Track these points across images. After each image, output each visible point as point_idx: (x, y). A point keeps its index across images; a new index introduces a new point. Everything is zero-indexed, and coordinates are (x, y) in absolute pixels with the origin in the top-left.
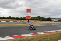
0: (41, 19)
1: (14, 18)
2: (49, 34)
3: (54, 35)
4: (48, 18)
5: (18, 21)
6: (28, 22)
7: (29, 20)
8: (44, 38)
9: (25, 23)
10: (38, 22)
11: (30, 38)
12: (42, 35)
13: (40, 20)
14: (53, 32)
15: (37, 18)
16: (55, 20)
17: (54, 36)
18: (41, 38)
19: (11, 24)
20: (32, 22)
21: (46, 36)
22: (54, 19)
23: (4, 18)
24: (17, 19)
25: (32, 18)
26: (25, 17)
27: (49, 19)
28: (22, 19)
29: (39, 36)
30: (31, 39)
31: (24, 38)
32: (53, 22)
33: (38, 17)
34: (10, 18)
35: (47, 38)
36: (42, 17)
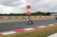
0: (40, 14)
1: (15, 15)
2: (49, 27)
5: (20, 17)
6: (29, 17)
7: (29, 15)
8: (45, 31)
9: (26, 18)
10: (38, 17)
11: (32, 31)
12: (42, 28)
14: (53, 25)
15: (36, 13)
16: (54, 15)
18: (41, 31)
20: (33, 17)
21: (46, 29)
22: (53, 13)
23: (6, 15)
24: (18, 15)
25: (32, 13)
27: (48, 14)
28: (22, 15)
29: (40, 29)
30: (32, 33)
31: (26, 32)
32: (52, 16)
33: (38, 12)
34: (12, 15)
35: (47, 31)
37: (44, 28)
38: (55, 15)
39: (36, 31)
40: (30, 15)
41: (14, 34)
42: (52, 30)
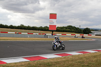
0: (73, 30)
1: (28, 28)
2: (86, 55)
3: (95, 57)
4: (85, 29)
5: (36, 33)
6: (52, 35)
7: (53, 31)
8: (79, 61)
10: (69, 34)
12: (75, 56)
13: (72, 32)
14: (94, 52)
15: (66, 28)
16: (96, 33)
17: (95, 59)
18: (72, 61)
19: (24, 37)
21: (81, 59)
22: (96, 30)
23: (12, 27)
24: (34, 29)
25: (58, 27)
26: (47, 27)
27: (87, 31)
28: (41, 29)
29: (70, 57)
30: (57, 63)
31: (45, 61)
32: (93, 36)
33: (69, 26)
34: (22, 28)
35: (83, 62)
36: (75, 27)
37: (79, 55)
38: (98, 34)
39: (64, 60)
40: (55, 31)
41: (23, 64)
42: (92, 61)
